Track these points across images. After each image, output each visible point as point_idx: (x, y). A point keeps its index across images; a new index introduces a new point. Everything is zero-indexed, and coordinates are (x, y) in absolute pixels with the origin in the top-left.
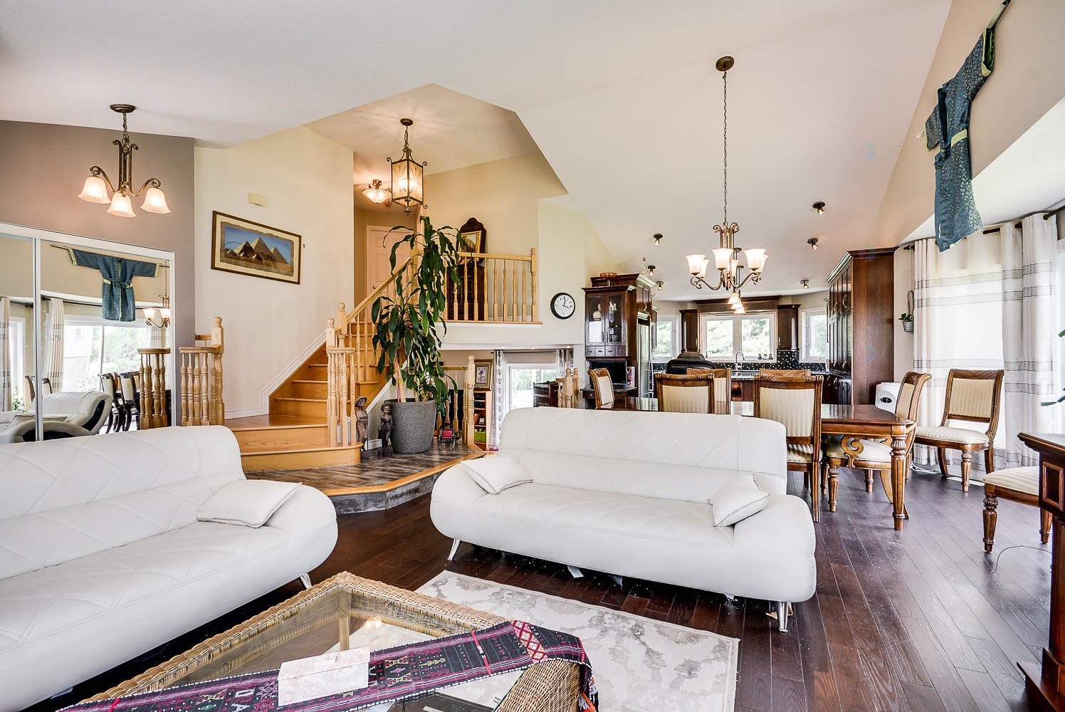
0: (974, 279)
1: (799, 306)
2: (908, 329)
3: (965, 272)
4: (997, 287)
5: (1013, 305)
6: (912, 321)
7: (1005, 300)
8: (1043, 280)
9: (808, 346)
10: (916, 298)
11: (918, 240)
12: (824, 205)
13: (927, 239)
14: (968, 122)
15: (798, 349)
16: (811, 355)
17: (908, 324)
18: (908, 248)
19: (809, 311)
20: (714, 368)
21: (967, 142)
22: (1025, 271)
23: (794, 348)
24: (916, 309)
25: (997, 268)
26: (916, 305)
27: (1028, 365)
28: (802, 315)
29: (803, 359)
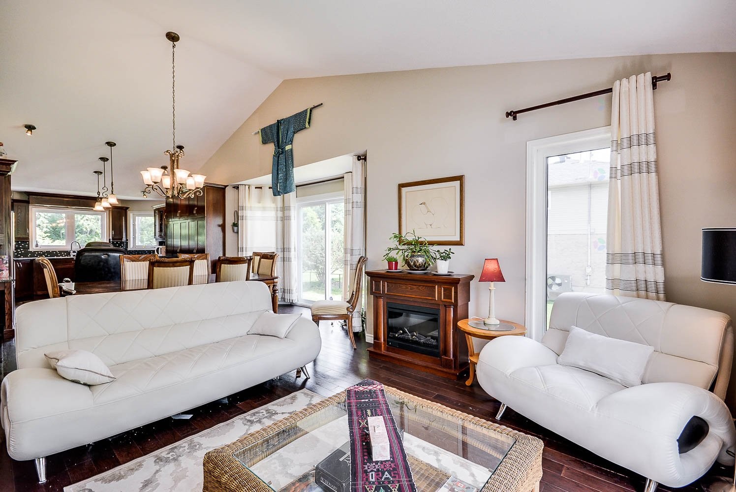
0: (264, 209)
1: (128, 208)
2: (235, 231)
3: (260, 205)
4: (272, 214)
5: (280, 223)
6: (238, 226)
7: (277, 220)
8: (293, 213)
9: (134, 238)
10: (240, 215)
11: (241, 185)
12: (184, 148)
13: (245, 185)
14: (292, 142)
15: (127, 240)
16: (137, 245)
17: (236, 228)
18: (234, 187)
19: (136, 213)
20: (125, 254)
21: (291, 150)
22: (285, 208)
23: (124, 239)
24: (240, 221)
25: (273, 205)
26: (240, 219)
27: (285, 249)
28: (130, 215)
29: (131, 247)
